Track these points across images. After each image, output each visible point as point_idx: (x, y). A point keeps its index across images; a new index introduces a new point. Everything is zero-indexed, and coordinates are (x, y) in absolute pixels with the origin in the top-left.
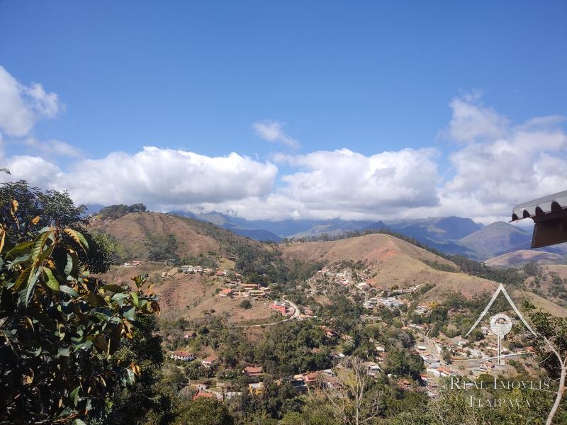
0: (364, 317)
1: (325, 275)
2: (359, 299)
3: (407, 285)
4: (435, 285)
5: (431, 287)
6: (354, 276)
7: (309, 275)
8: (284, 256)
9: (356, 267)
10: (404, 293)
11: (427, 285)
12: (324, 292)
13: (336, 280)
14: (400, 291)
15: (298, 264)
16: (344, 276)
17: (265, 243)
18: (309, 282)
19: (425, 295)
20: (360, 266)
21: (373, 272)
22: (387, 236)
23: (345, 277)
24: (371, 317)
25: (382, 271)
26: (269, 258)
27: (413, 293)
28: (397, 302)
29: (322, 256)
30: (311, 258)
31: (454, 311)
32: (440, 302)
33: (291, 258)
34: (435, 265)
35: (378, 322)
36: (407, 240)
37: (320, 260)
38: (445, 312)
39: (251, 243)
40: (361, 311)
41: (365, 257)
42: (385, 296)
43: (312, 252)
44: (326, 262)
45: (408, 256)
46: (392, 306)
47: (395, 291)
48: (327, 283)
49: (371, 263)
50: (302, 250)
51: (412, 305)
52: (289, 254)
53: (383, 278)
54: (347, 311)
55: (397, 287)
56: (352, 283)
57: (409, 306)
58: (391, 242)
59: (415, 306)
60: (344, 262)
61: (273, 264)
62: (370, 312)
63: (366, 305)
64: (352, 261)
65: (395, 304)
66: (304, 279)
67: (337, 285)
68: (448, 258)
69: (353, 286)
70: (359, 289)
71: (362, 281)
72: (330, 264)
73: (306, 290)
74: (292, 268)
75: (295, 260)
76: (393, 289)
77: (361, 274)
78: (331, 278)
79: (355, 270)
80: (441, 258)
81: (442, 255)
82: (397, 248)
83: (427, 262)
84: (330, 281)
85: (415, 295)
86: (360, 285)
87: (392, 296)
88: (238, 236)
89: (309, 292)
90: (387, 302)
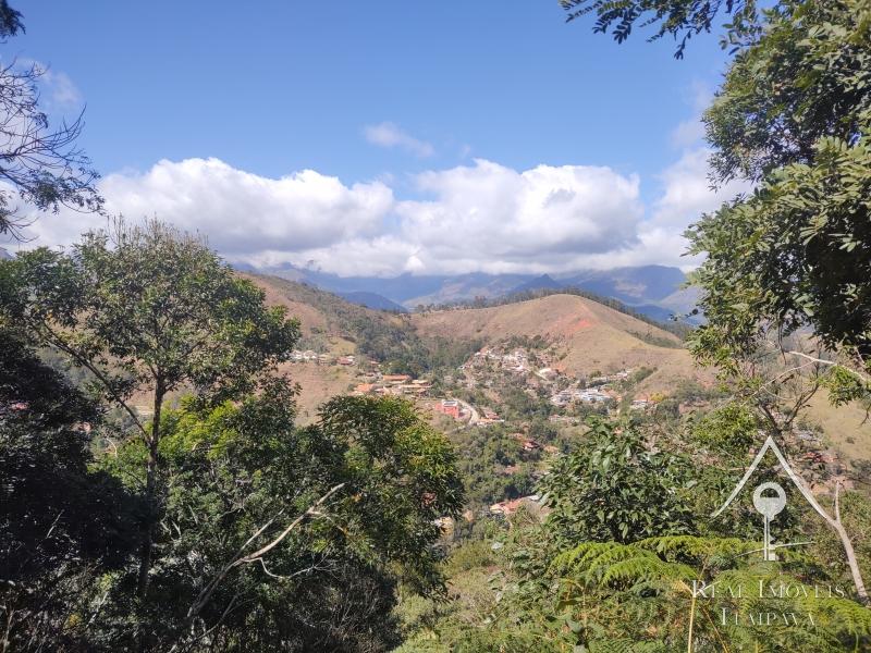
0: (554, 419)
1: (487, 359)
2: (543, 392)
3: (613, 369)
4: (655, 369)
5: (650, 372)
6: (533, 359)
7: (462, 359)
8: (420, 332)
9: (534, 346)
10: (610, 382)
11: (643, 368)
12: (488, 383)
13: (503, 366)
14: (604, 379)
15: (443, 344)
16: (516, 359)
17: (390, 312)
18: (462, 369)
19: (643, 384)
20: (539, 343)
21: (561, 352)
22: (577, 298)
23: (517, 361)
24: (564, 419)
25: (573, 351)
26: (398, 335)
27: (623, 381)
28: (601, 395)
29: (479, 331)
30: (462, 334)
31: (688, 405)
32: (667, 393)
33: (432, 336)
34: (648, 339)
35: (575, 425)
36: (606, 303)
37: (476, 336)
38: (676, 408)
39: (370, 313)
40: (549, 410)
41: (545, 330)
42: (582, 386)
43: (463, 324)
44: (486, 339)
45: (610, 328)
46: (594, 401)
47: (596, 379)
48: (490, 370)
49: (556, 340)
50: (448, 323)
51: (624, 399)
52: (428, 330)
53: (576, 362)
54: (527, 411)
55: (599, 374)
56: (529, 369)
57: (619, 400)
58: (583, 307)
59: (629, 400)
60: (514, 339)
61: (404, 343)
62: (561, 411)
63: (555, 400)
64: (526, 337)
65: (598, 398)
66: (454, 365)
67: (508, 374)
68: (664, 328)
69: (532, 374)
70: (541, 378)
71: (544, 366)
72: (492, 341)
73: (460, 381)
74: (434, 350)
75: (437, 338)
76: (592, 376)
77: (542, 355)
78: (497, 364)
79: (532, 350)
80: (655, 329)
81: (656, 324)
82: (593, 316)
83: (636, 335)
84: (495, 367)
85: (626, 384)
86: (542, 372)
87: (592, 386)
88: (348, 302)
89: (464, 385)
90: (585, 396)
